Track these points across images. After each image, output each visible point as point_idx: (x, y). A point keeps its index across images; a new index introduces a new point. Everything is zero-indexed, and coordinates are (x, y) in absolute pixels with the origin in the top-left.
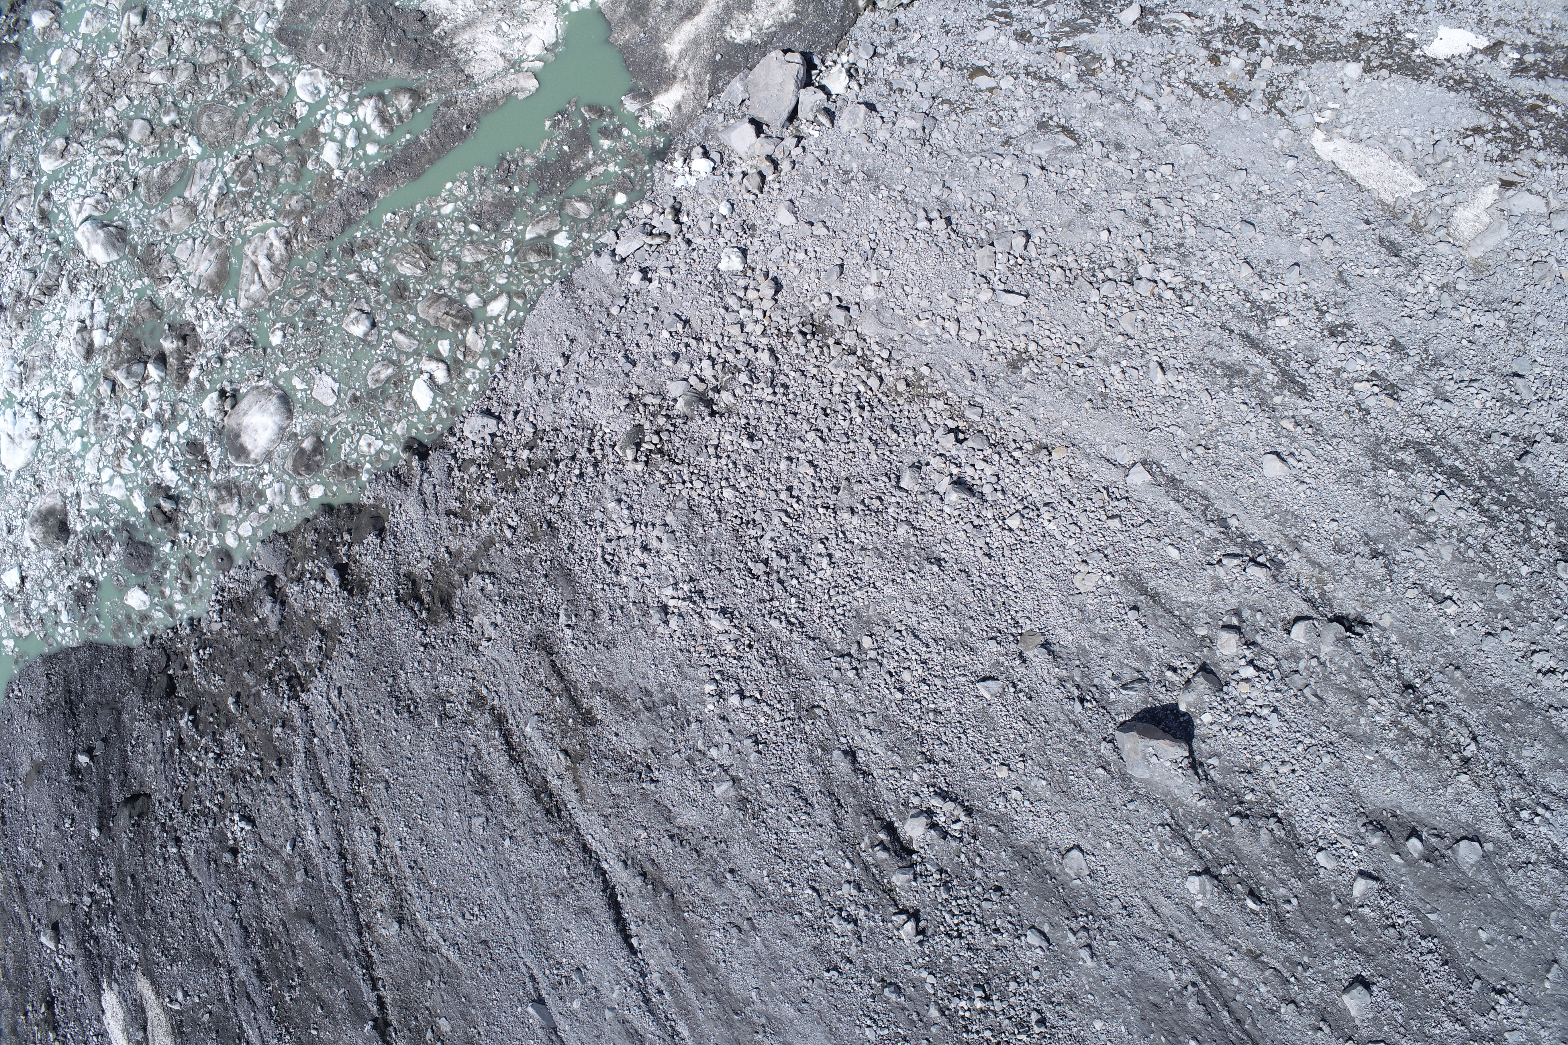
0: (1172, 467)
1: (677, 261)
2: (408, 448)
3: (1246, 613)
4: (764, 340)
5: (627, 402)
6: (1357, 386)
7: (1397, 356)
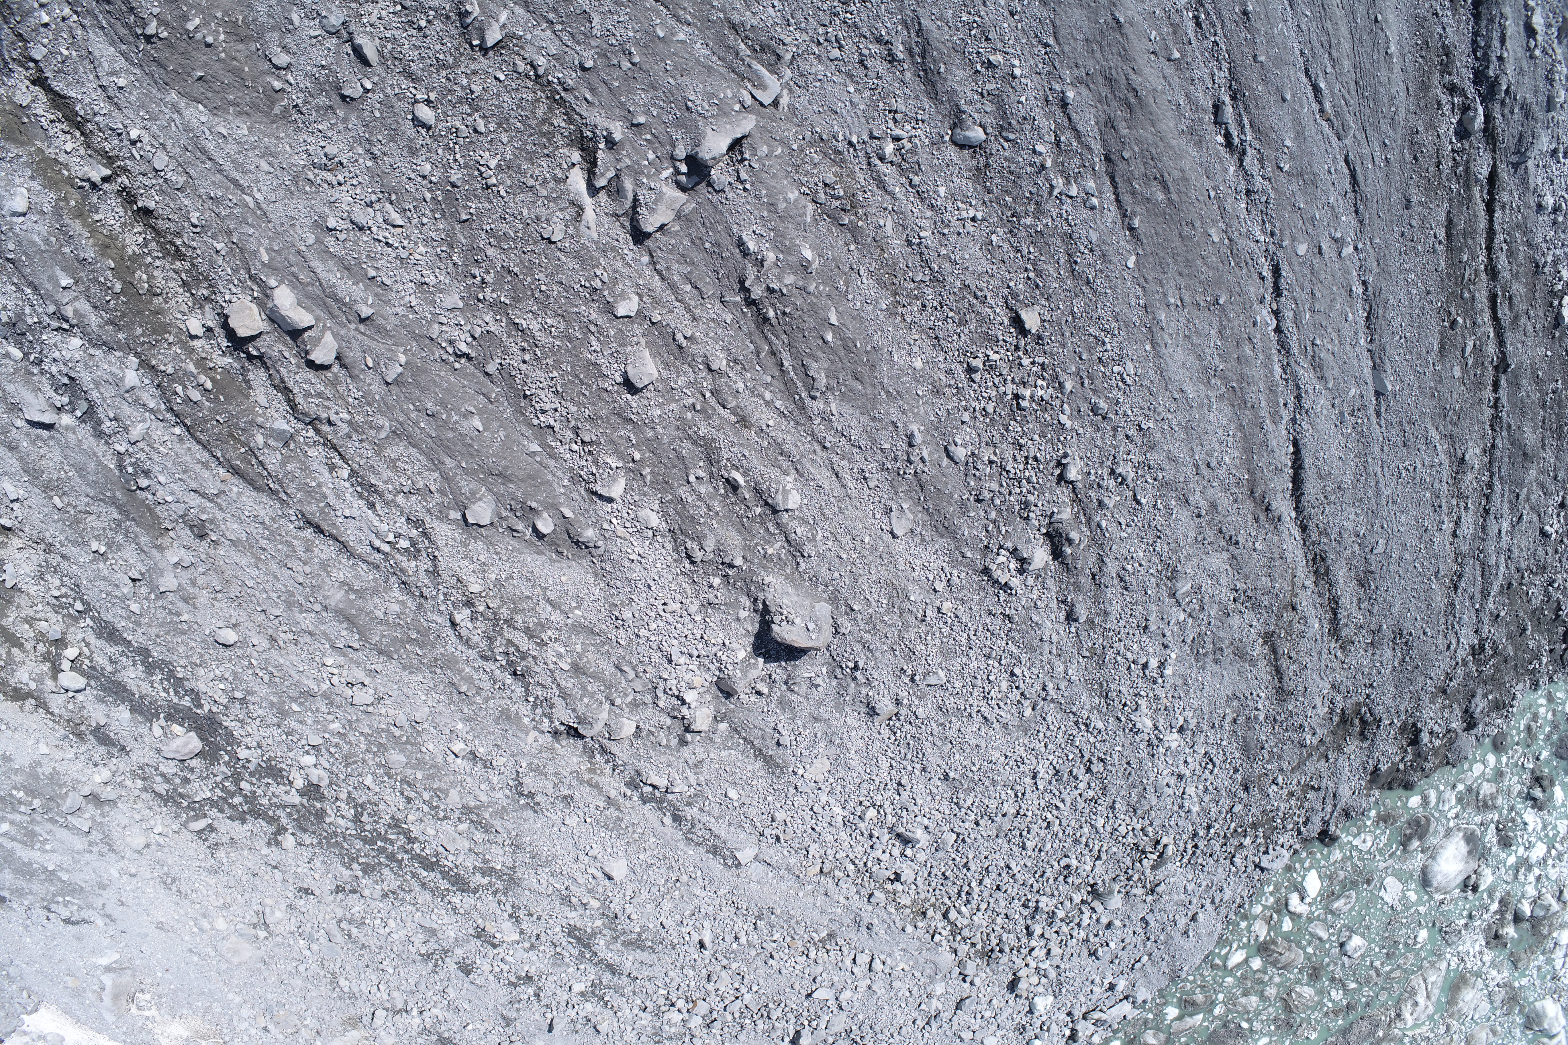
0: (715, 865)
1: (1083, 999)
2: (1334, 839)
3: (674, 742)
4: (1033, 943)
5: (1159, 889)
6: (516, 937)
7: (468, 962)
